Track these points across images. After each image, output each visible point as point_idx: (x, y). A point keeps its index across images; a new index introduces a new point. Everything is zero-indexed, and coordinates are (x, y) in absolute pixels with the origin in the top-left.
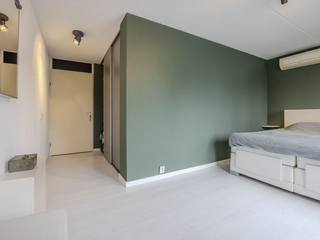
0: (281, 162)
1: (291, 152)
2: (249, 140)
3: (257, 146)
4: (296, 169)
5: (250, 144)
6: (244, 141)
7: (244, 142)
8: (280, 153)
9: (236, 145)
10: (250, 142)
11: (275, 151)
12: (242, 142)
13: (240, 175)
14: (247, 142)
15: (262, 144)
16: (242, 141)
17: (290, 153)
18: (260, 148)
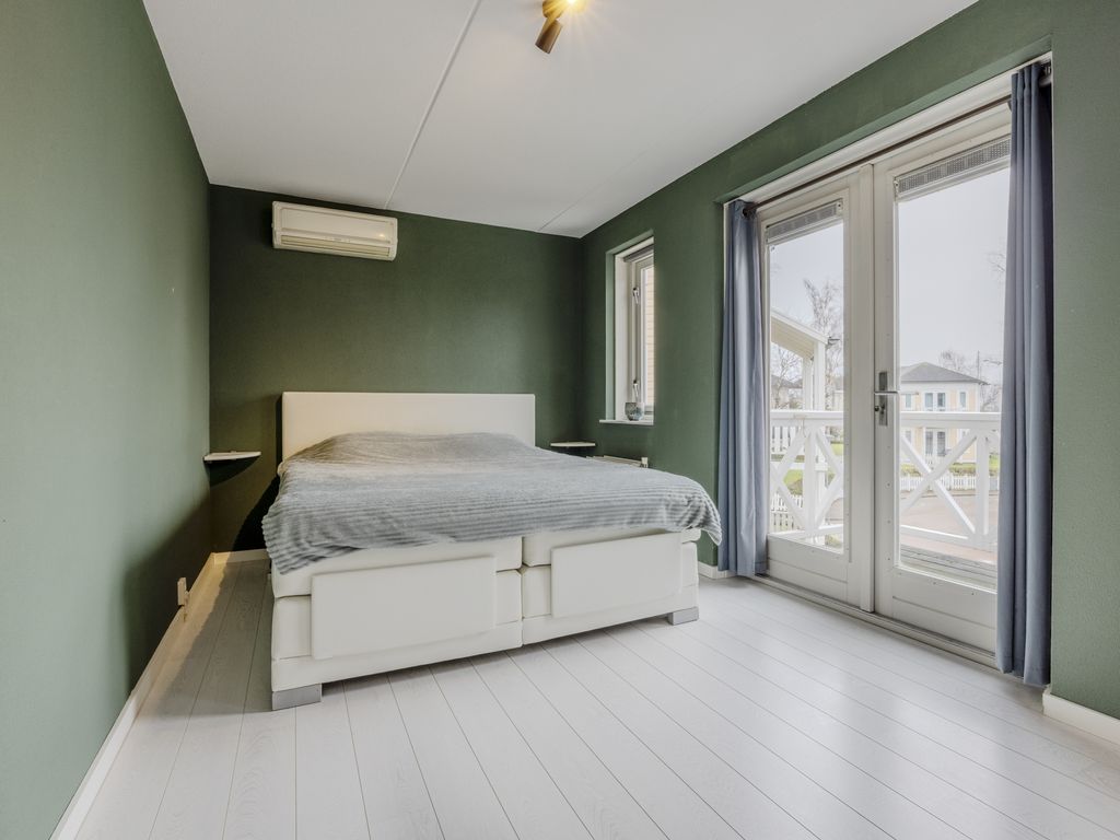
0: (496, 563)
1: (532, 525)
2: (390, 517)
3: (425, 534)
4: (528, 573)
5: (399, 534)
6: (370, 525)
7: (367, 530)
8: (501, 537)
9: (323, 553)
10: (395, 525)
11: (489, 533)
12: (357, 531)
13: (328, 687)
14: (382, 527)
15: (446, 520)
16: (358, 527)
17: (531, 528)
18: (439, 537)
